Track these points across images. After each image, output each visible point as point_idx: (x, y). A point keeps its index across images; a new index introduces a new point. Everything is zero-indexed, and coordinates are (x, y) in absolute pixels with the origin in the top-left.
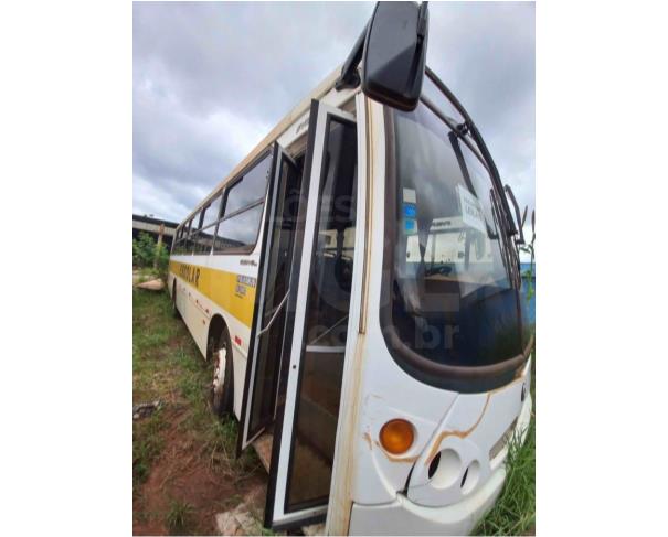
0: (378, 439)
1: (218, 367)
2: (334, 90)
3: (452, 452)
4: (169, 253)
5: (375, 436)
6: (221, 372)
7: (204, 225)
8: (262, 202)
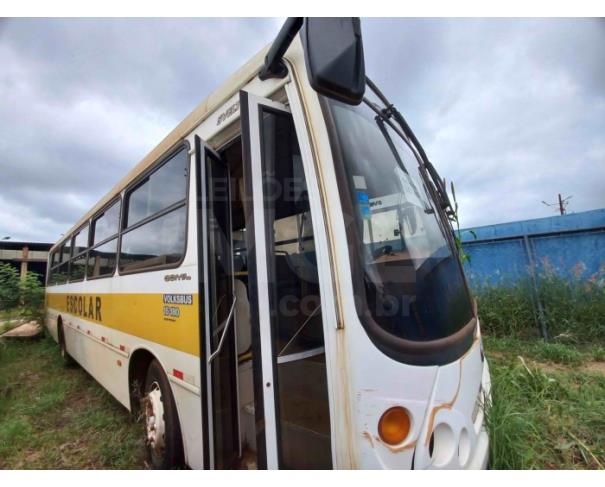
0: (377, 435)
1: (152, 414)
2: (257, 79)
3: (444, 426)
4: (43, 285)
5: (374, 432)
6: (157, 420)
7: (97, 241)
8: (184, 204)
